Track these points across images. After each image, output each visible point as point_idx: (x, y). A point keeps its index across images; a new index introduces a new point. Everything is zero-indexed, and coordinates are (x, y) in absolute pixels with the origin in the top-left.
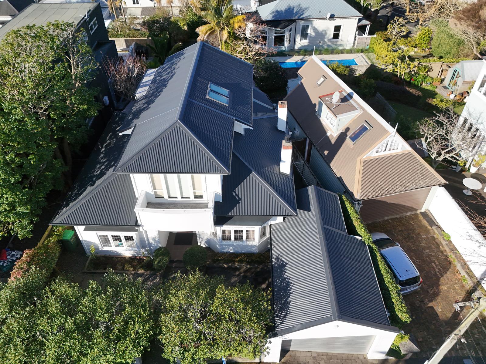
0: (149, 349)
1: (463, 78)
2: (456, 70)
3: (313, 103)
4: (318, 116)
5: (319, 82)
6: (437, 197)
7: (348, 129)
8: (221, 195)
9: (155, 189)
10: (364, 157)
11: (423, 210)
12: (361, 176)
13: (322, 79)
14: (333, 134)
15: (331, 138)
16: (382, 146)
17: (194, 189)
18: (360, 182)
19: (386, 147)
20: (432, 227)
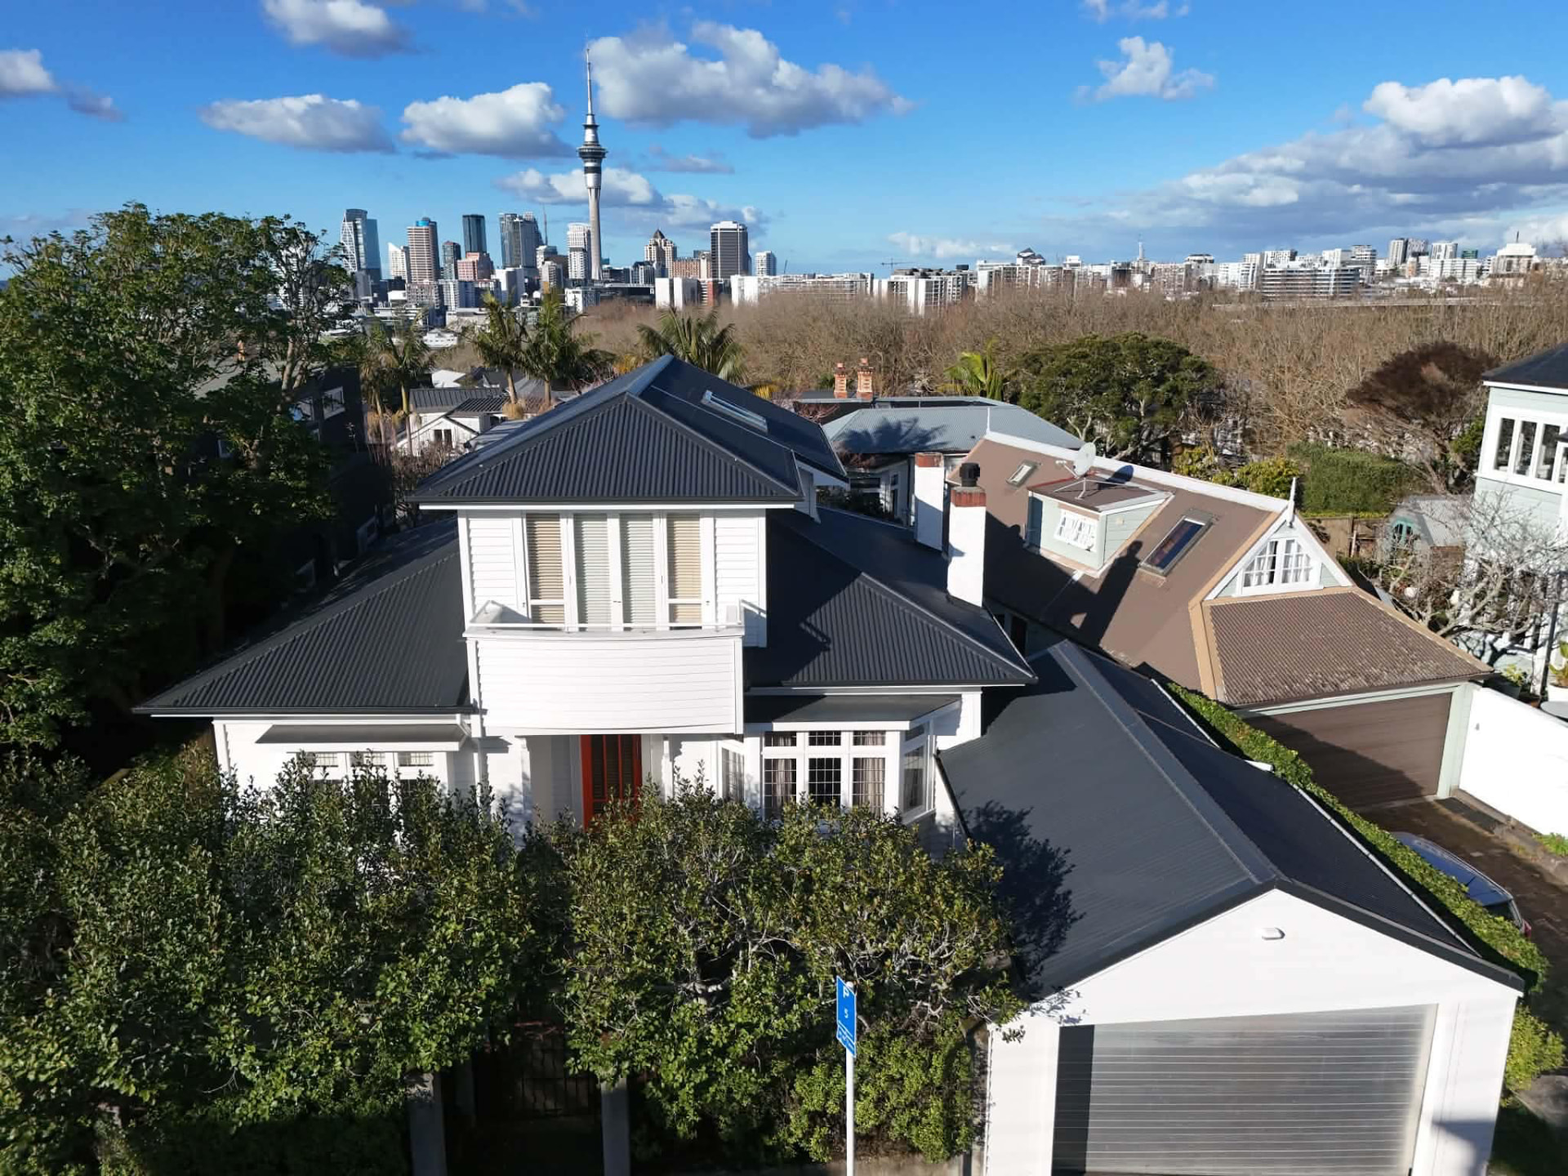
0: (508, 1036)
1: (1429, 539)
2: (1401, 526)
3: (1010, 525)
4: (1034, 549)
5: (1018, 479)
6: (1477, 727)
7: (1136, 546)
8: (764, 615)
9: (535, 594)
10: (1211, 597)
11: (1443, 793)
12: (1214, 645)
13: (1026, 469)
14: (1090, 573)
15: (1086, 584)
16: (1260, 560)
17: (672, 593)
18: (1217, 660)
19: (1273, 566)
20: (1491, 832)
